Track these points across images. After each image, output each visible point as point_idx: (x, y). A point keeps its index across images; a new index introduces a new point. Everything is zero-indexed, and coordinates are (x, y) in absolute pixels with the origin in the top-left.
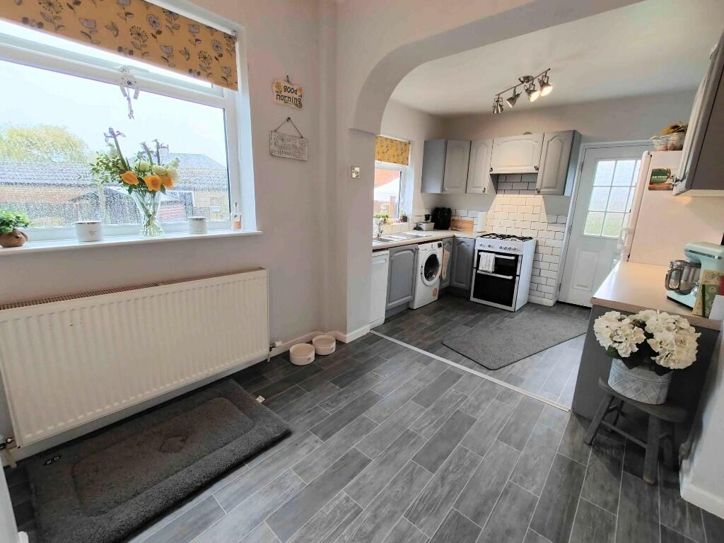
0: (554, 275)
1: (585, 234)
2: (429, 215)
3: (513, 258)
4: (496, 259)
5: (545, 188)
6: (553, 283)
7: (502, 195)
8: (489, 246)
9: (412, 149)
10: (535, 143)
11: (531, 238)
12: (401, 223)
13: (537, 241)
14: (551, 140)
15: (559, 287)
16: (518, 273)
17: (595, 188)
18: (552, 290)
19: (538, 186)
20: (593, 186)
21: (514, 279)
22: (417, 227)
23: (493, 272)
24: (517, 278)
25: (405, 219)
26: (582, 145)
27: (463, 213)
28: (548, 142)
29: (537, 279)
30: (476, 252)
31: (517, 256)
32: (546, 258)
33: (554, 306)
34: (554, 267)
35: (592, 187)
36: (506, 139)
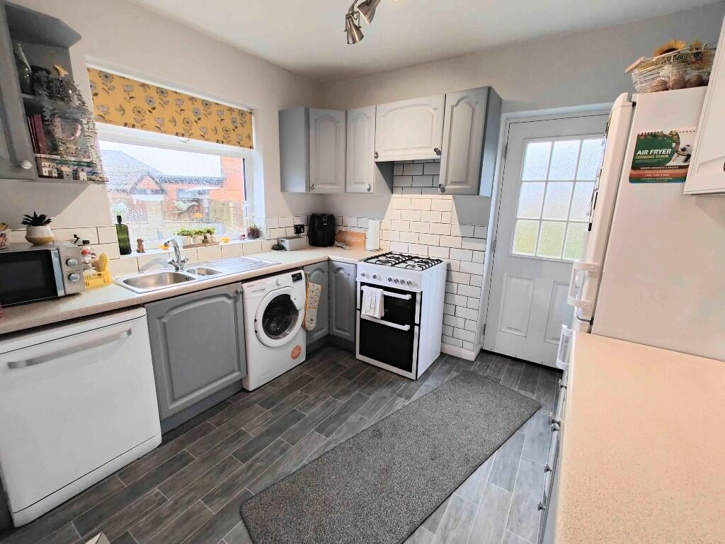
0: (474, 315)
1: (515, 252)
2: (302, 226)
3: (407, 297)
4: (386, 298)
5: (453, 183)
6: (474, 327)
7: (400, 196)
8: (375, 277)
9: (256, 120)
10: (432, 111)
11: (439, 261)
12: (247, 240)
13: (449, 265)
14: (457, 104)
15: (484, 330)
16: (417, 321)
17: (524, 184)
18: (472, 337)
19: (441, 180)
20: (522, 182)
21: (412, 330)
22: (278, 245)
23: (382, 318)
24: (416, 328)
25: (254, 233)
26: (504, 116)
27: (352, 222)
28: (452, 107)
29: (451, 320)
30: (359, 284)
31: (414, 294)
32: (463, 289)
33: (476, 360)
34: (474, 303)
35: (519, 183)
36: (394, 105)
